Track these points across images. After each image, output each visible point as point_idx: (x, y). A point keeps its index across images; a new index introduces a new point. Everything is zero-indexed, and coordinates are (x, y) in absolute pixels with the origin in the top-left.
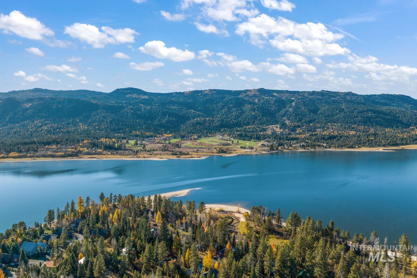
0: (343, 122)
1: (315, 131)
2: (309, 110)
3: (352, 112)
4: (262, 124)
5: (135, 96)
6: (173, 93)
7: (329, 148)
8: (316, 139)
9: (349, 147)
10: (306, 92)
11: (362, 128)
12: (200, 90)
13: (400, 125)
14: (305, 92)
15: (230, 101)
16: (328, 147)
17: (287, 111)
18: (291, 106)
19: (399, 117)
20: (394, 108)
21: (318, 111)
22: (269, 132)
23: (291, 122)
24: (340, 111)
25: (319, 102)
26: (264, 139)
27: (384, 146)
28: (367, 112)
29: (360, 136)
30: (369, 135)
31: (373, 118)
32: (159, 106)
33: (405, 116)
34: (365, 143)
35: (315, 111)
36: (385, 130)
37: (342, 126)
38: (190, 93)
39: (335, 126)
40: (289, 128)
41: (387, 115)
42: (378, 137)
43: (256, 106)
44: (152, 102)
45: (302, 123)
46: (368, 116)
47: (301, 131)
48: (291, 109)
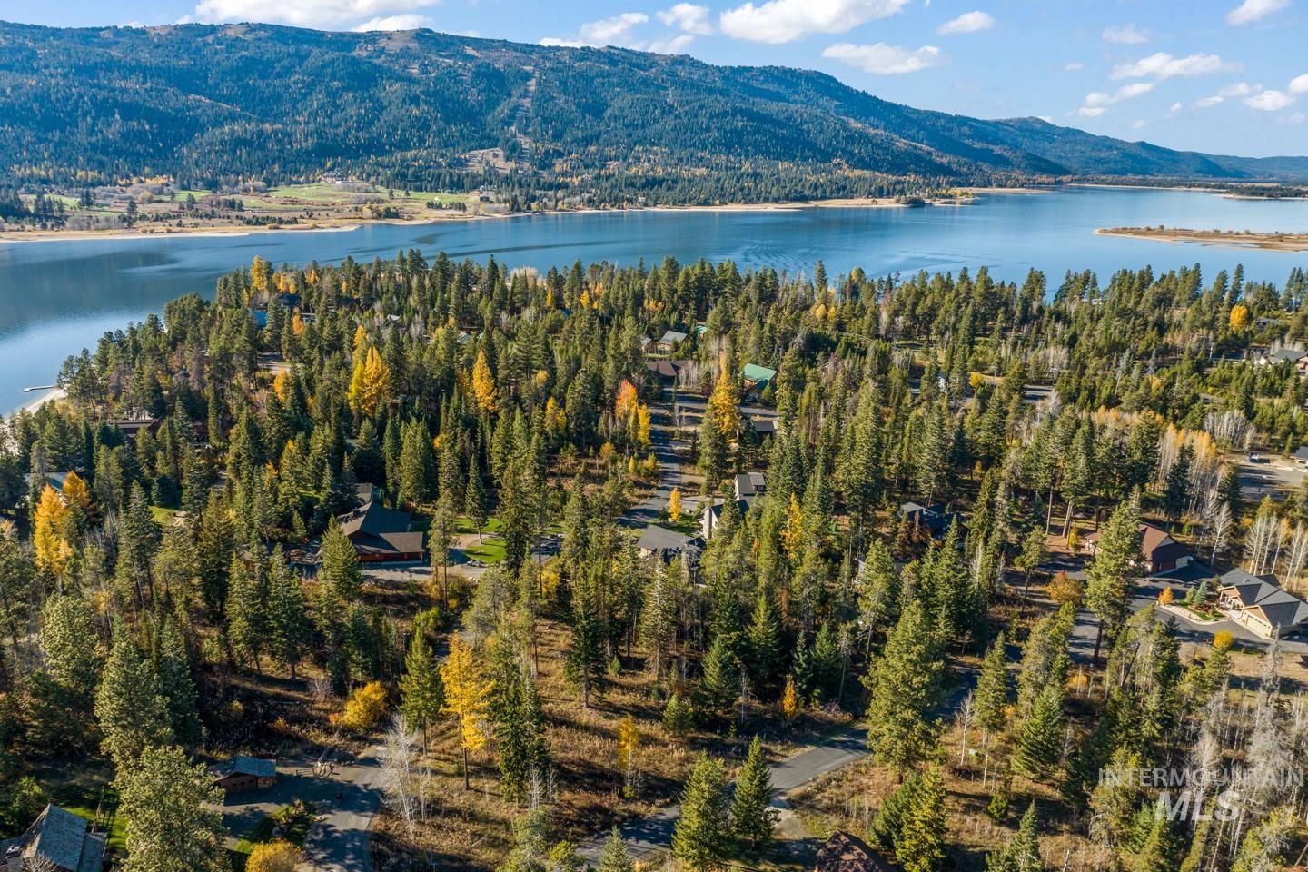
0: (675, 143)
1: (603, 167)
2: (578, 105)
3: (696, 116)
4: (447, 144)
6: (101, 29)
7: (655, 204)
8: (613, 187)
9: (699, 204)
10: (563, 49)
11: (721, 159)
13: (810, 153)
14: (559, 49)
15: (329, 70)
16: (650, 202)
17: (516, 108)
18: (527, 91)
19: (809, 133)
20: (796, 107)
21: (604, 111)
22: (477, 168)
23: (536, 142)
24: (663, 112)
25: (603, 84)
27: (777, 201)
28: (734, 115)
29: (719, 179)
30: (742, 175)
31: (748, 133)
32: (65, 76)
33: (821, 131)
34: (734, 194)
35: (597, 110)
36: (776, 166)
37: (672, 153)
38: (170, 34)
39: (655, 154)
40: (532, 157)
41: (781, 125)
42: (761, 180)
43: (417, 89)
44: (29, 58)
45: (566, 143)
46: (736, 128)
47: (566, 167)
48: (527, 100)
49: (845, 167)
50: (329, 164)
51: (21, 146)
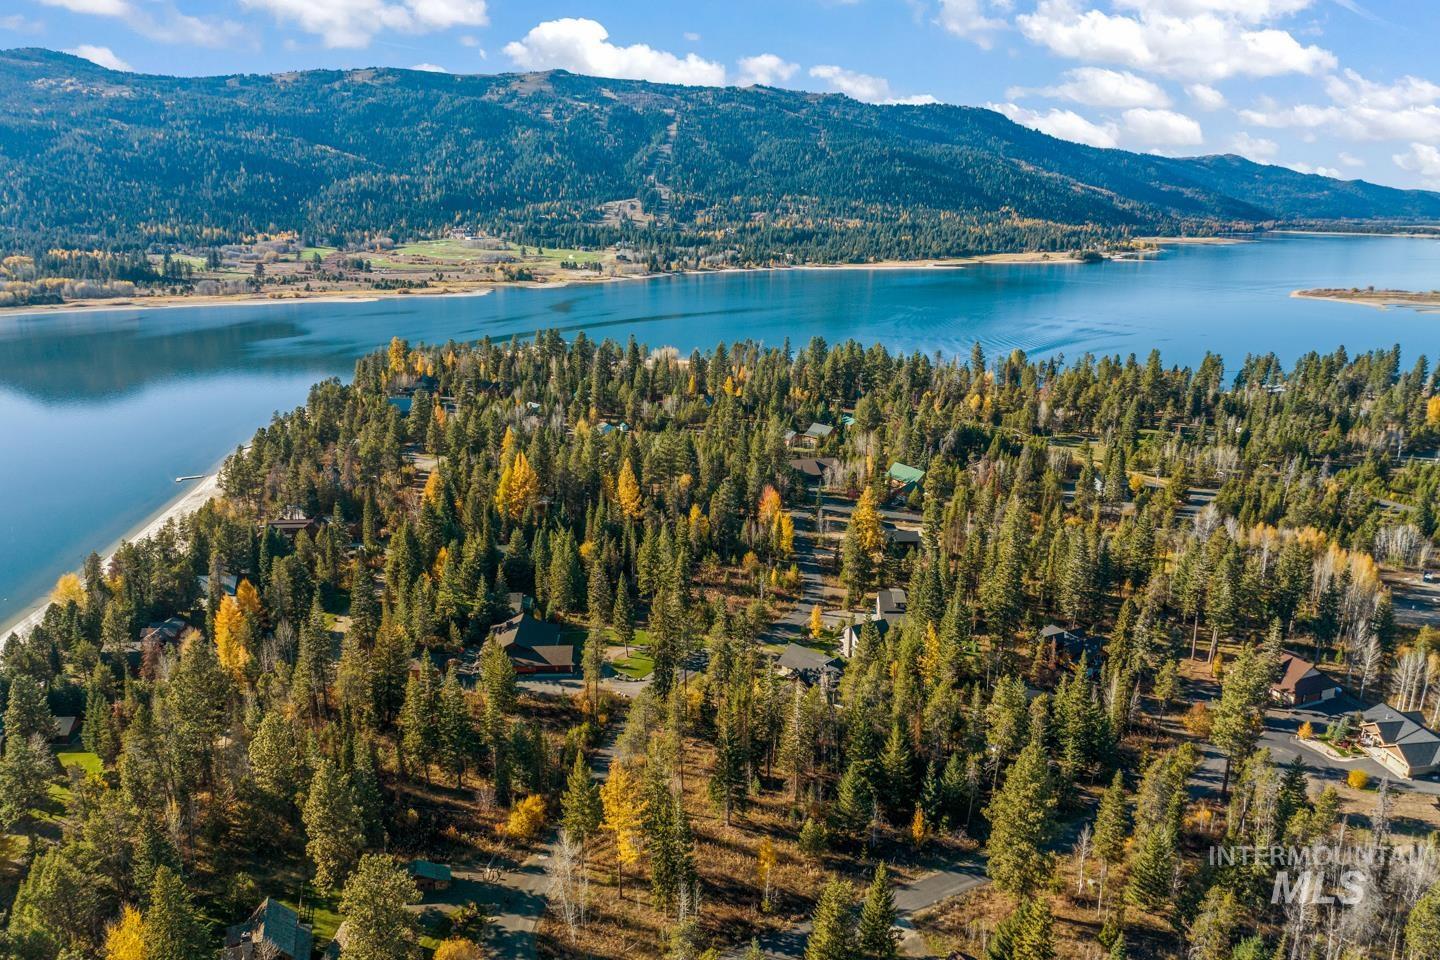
0: (826, 191)
1: (748, 219)
2: (722, 152)
3: (850, 161)
4: (582, 195)
5: (69, 84)
6: (227, 77)
7: (804, 262)
8: (759, 241)
9: (851, 262)
10: (706, 89)
11: (877, 208)
12: (334, 69)
13: (976, 200)
14: (701, 89)
15: (459, 117)
16: (799, 260)
17: (656, 155)
18: (667, 136)
19: (974, 178)
20: (961, 150)
21: (750, 156)
22: (614, 222)
23: (676, 192)
24: (814, 157)
25: (749, 127)
26: (611, 244)
27: (937, 256)
28: (892, 160)
29: (874, 232)
30: (900, 226)
31: (907, 179)
32: (191, 128)
33: (989, 177)
34: (889, 249)
35: (742, 156)
36: (937, 216)
37: (823, 203)
38: (297, 81)
39: (805, 204)
40: (671, 209)
41: (941, 168)
42: (921, 233)
43: (551, 136)
44: (157, 111)
45: (708, 193)
46: (894, 173)
47: (709, 219)
48: (667, 146)
49: (1015, 215)
50: (458, 218)
51: (147, 201)
